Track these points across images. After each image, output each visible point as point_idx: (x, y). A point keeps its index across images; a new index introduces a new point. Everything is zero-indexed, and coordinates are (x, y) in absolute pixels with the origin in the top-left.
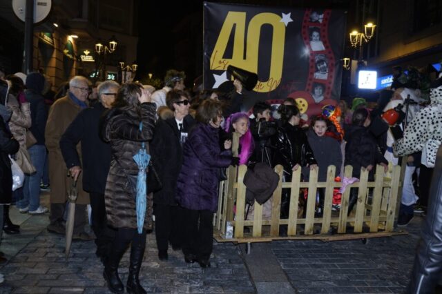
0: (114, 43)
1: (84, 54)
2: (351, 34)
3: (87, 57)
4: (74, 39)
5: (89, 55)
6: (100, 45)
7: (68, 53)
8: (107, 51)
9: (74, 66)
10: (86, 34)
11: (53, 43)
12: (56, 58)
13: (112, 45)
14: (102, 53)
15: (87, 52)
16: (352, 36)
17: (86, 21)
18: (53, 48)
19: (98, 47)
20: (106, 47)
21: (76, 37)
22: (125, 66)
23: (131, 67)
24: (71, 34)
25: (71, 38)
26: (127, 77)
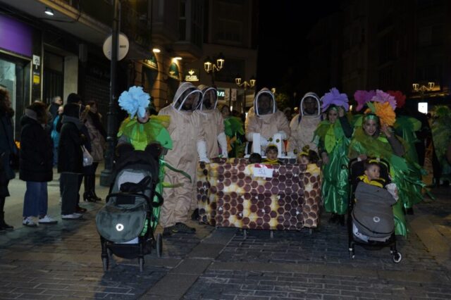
0: (221, 60)
1: (189, 75)
3: (192, 77)
4: (179, 61)
5: (193, 74)
6: (208, 63)
7: (174, 75)
8: (215, 69)
10: (189, 55)
11: (157, 67)
12: (160, 81)
13: (220, 62)
14: (211, 71)
15: (191, 73)
18: (157, 71)
19: (207, 66)
20: (214, 65)
21: (180, 59)
22: (242, 82)
23: (249, 82)
24: (175, 57)
25: (175, 61)
26: (232, 94)
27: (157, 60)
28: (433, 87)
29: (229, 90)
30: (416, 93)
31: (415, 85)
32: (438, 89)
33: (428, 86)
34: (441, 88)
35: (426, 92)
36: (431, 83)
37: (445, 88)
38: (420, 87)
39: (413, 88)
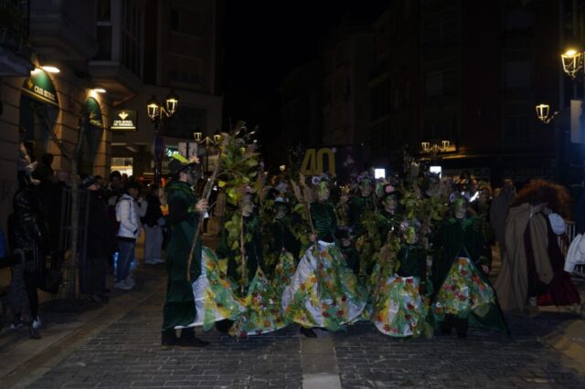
0: (173, 101)
1: (120, 119)
2: (563, 56)
3: (124, 123)
4: (101, 94)
5: (127, 119)
6: (154, 106)
7: (94, 119)
8: (164, 114)
9: (104, 138)
10: (119, 86)
11: (56, 97)
12: (63, 125)
13: (171, 104)
14: (157, 118)
15: (123, 115)
16: (566, 59)
17: (117, 64)
18: (57, 108)
19: (152, 109)
20: (162, 109)
21: (103, 91)
22: (203, 137)
23: (212, 138)
24: (93, 87)
25: (94, 94)
26: (191, 151)
27: (56, 88)
28: (447, 147)
29: (185, 144)
30: (426, 155)
31: (424, 144)
32: (453, 149)
33: (441, 145)
34: (457, 149)
35: (439, 153)
36: (445, 142)
37: (461, 149)
38: (431, 146)
39: (422, 148)
